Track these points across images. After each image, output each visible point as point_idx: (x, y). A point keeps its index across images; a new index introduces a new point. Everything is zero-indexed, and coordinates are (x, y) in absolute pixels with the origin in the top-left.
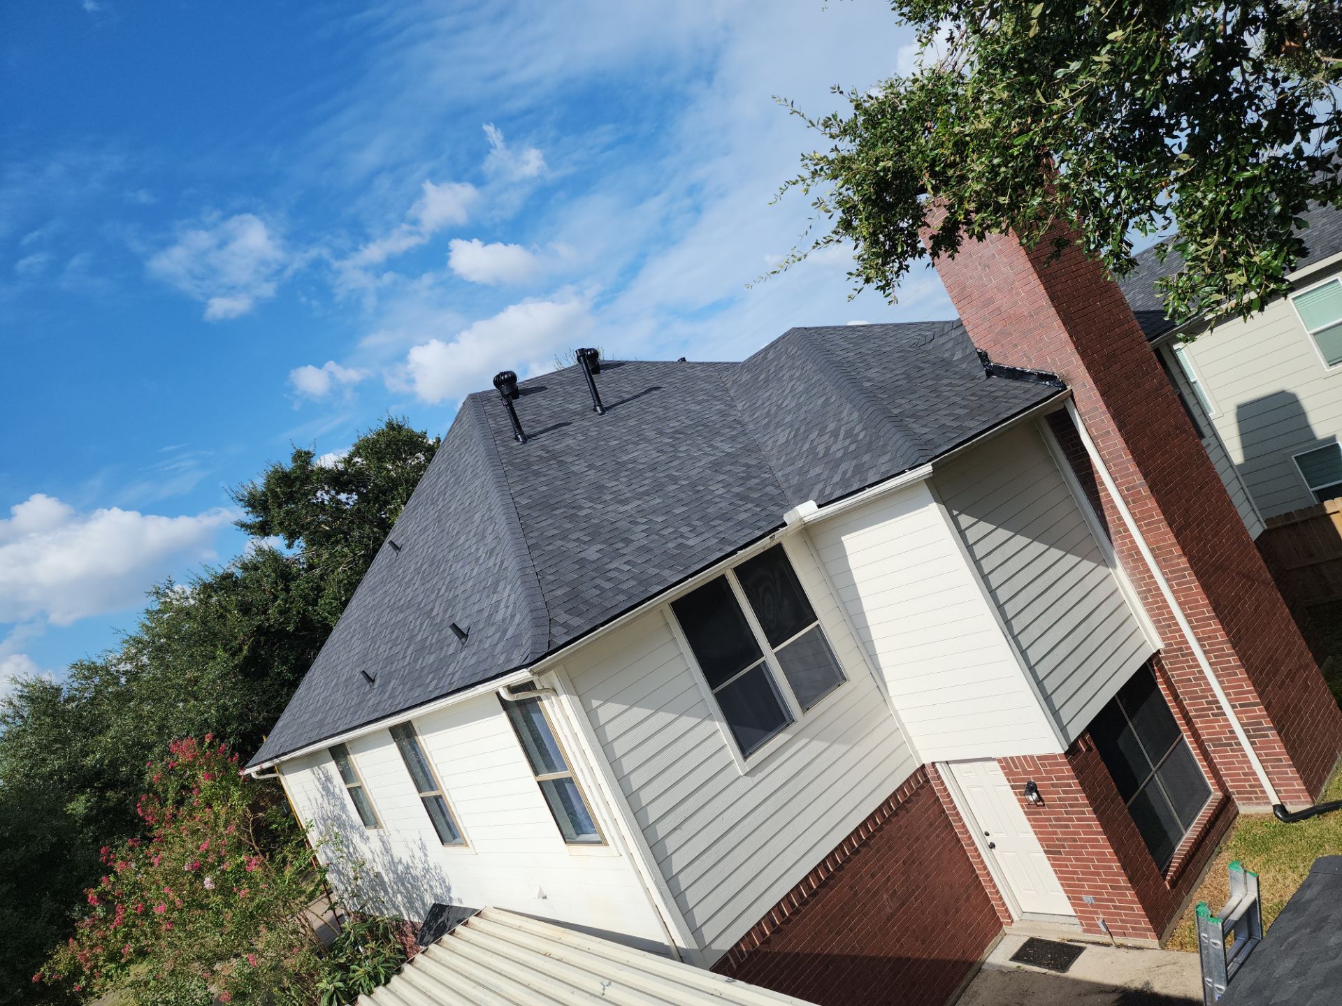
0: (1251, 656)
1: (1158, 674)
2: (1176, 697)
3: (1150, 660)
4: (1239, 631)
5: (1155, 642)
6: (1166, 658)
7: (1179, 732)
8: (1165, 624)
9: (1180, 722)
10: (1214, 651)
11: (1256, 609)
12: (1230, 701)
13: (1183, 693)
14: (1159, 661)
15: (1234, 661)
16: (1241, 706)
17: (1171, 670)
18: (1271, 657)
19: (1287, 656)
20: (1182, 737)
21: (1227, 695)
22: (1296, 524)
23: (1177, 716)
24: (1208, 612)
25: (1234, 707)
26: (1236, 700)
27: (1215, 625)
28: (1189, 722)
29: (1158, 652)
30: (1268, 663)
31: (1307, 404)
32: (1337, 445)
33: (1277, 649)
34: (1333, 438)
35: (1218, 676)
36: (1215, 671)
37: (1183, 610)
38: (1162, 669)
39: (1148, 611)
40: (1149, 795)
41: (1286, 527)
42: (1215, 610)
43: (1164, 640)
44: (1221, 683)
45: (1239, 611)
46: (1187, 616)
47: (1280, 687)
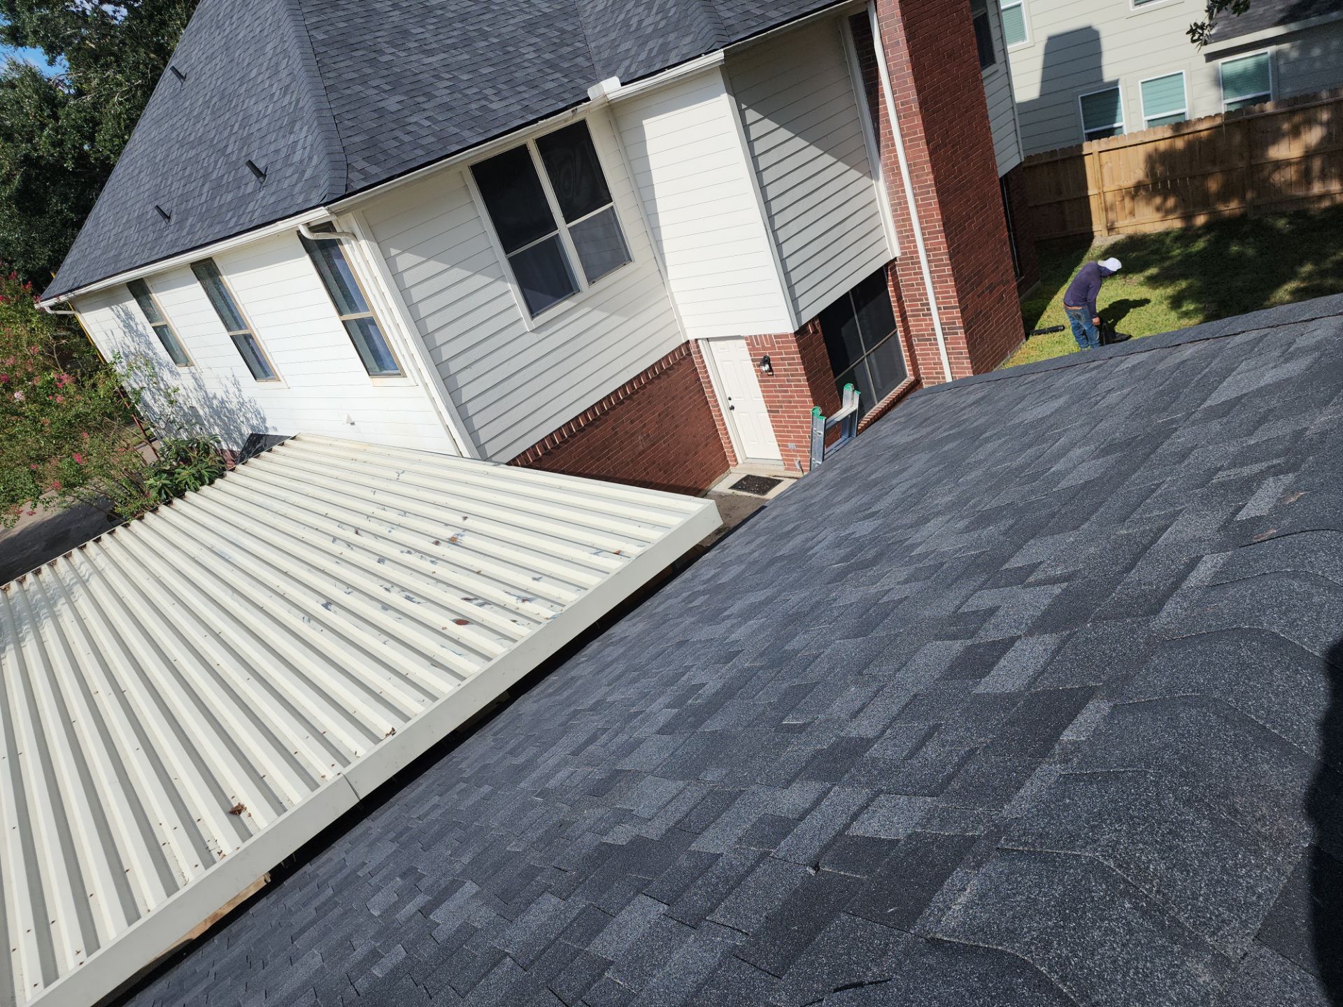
0: (962, 268)
1: (890, 278)
2: (899, 298)
3: (887, 265)
4: (959, 246)
5: (893, 250)
6: (900, 265)
7: (895, 327)
8: (905, 236)
9: (897, 319)
10: (935, 261)
11: (980, 229)
12: (937, 304)
13: (906, 296)
14: (895, 266)
15: (948, 270)
16: (945, 308)
17: (901, 275)
18: (980, 271)
19: (993, 272)
20: (896, 333)
21: (937, 298)
22: (1057, 161)
23: (896, 314)
24: (939, 226)
25: (939, 309)
26: (943, 303)
27: (941, 238)
28: (904, 320)
29: (895, 259)
30: (975, 276)
31: (1106, 44)
32: (1118, 89)
33: (986, 266)
34: (1116, 82)
35: (933, 283)
36: (932, 278)
37: (921, 223)
38: (894, 275)
39: (896, 222)
40: (856, 374)
41: (1047, 163)
42: (944, 225)
43: (902, 249)
44: (934, 288)
45: (964, 228)
46: (922, 229)
47: (979, 296)
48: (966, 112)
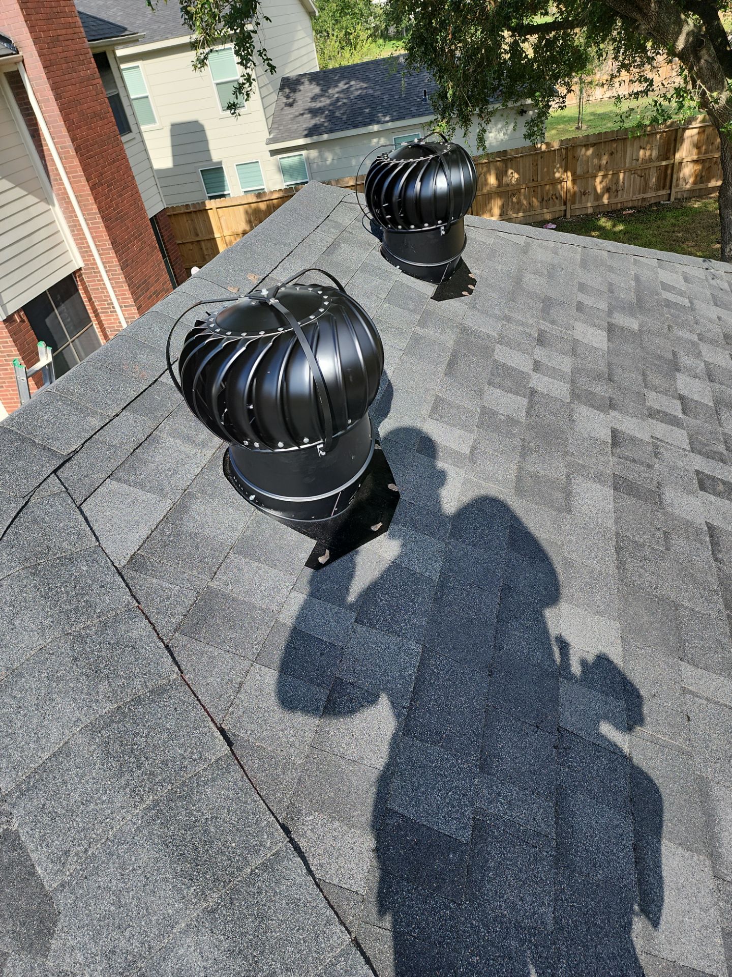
0: (132, 277)
1: (79, 283)
2: (90, 300)
3: (74, 273)
4: (127, 260)
5: (78, 262)
6: (85, 274)
7: (91, 321)
8: (85, 252)
9: (92, 315)
10: (111, 271)
11: (140, 250)
12: (119, 303)
13: (95, 297)
14: (81, 275)
15: (122, 278)
16: (125, 306)
17: (89, 282)
18: (146, 280)
19: (156, 282)
20: (92, 325)
21: (118, 299)
22: (191, 212)
23: (90, 311)
24: (108, 245)
25: (121, 307)
26: (123, 303)
27: (112, 254)
28: (97, 315)
29: (80, 269)
30: (143, 283)
31: (210, 134)
32: (222, 168)
33: (150, 277)
34: (220, 163)
35: (113, 287)
36: (112, 284)
37: (95, 242)
38: (82, 280)
39: (75, 240)
40: (65, 356)
42: (112, 244)
43: (84, 261)
44: (115, 292)
45: (129, 248)
46: (96, 246)
47: (149, 299)
48: (114, 162)
